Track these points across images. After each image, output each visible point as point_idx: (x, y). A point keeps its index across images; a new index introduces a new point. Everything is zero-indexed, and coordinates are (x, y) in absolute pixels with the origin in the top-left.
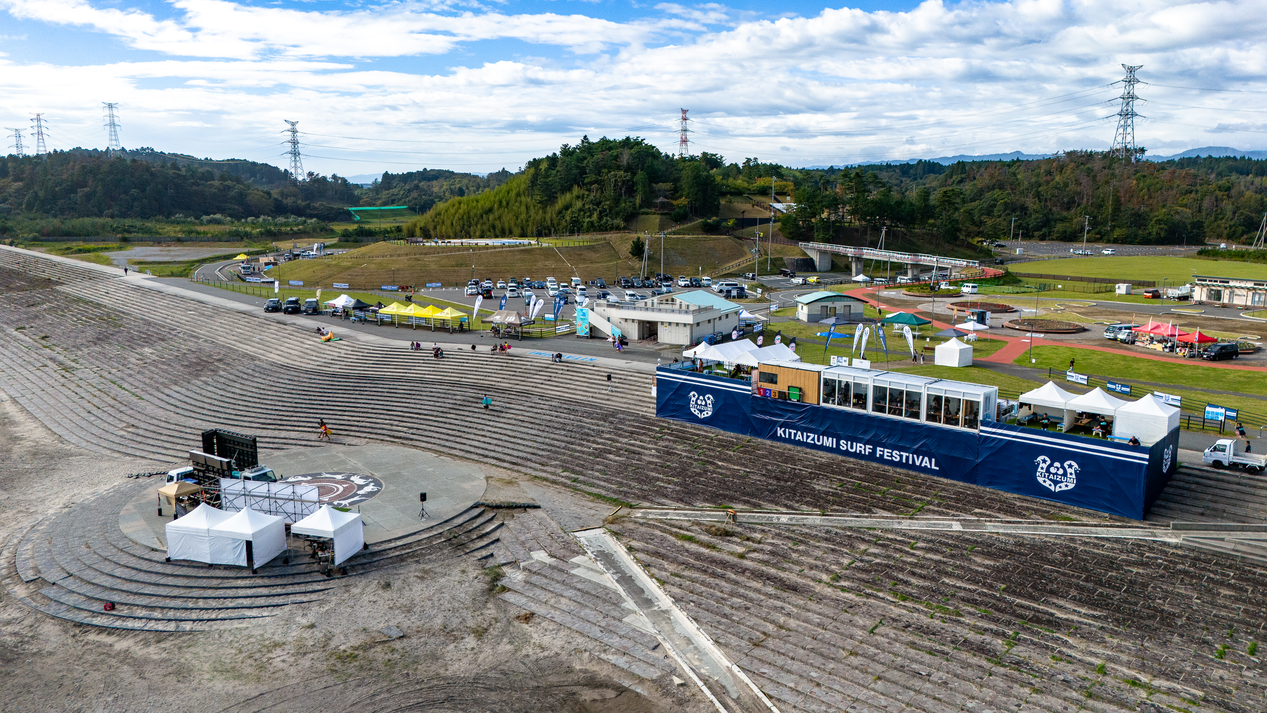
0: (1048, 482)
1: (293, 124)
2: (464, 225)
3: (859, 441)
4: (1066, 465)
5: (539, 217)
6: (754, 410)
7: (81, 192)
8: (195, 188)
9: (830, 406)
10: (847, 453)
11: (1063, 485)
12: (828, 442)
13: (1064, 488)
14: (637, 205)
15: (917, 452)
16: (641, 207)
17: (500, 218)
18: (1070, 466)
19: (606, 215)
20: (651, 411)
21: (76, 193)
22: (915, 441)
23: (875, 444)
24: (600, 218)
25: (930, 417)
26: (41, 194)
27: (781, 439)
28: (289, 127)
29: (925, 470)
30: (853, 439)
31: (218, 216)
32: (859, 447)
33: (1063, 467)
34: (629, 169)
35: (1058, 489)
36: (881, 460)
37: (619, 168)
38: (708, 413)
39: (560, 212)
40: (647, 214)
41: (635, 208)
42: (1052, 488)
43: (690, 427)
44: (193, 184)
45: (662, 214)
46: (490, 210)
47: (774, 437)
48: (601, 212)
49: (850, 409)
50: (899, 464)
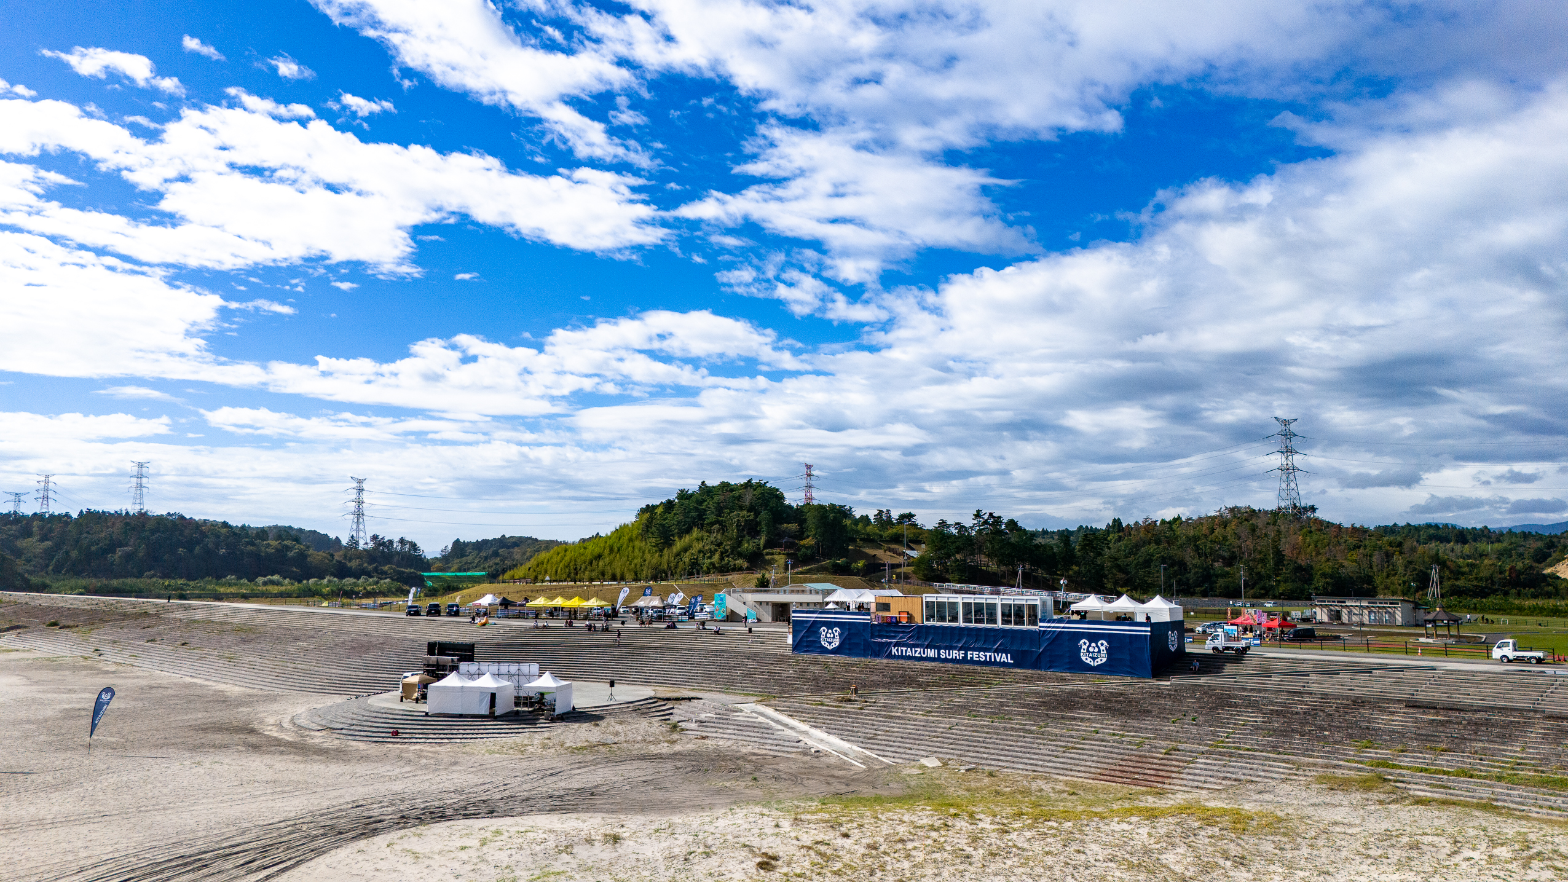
0: (1089, 659)
1: (360, 482)
2: (570, 573)
3: (954, 648)
4: (1099, 644)
5: (654, 561)
6: (873, 636)
7: (119, 552)
8: (250, 548)
9: (931, 623)
10: (946, 660)
11: (1098, 660)
12: (932, 653)
13: (1100, 662)
14: (762, 546)
15: (997, 651)
16: (765, 547)
17: (610, 563)
18: (1102, 644)
19: (728, 556)
20: (788, 652)
21: (114, 552)
22: (995, 643)
23: (966, 649)
24: (722, 559)
25: (1004, 622)
26: (74, 554)
27: (895, 657)
28: (355, 485)
29: (1004, 664)
30: (950, 648)
31: (276, 577)
32: (955, 654)
33: (1097, 646)
34: (751, 509)
35: (1096, 664)
36: (972, 662)
37: (741, 508)
38: (836, 643)
39: (678, 554)
40: (772, 554)
41: (759, 549)
42: (1092, 664)
43: (820, 657)
44: (248, 543)
45: (788, 554)
46: (599, 557)
47: (890, 656)
48: (722, 553)
49: (946, 624)
50: (985, 663)
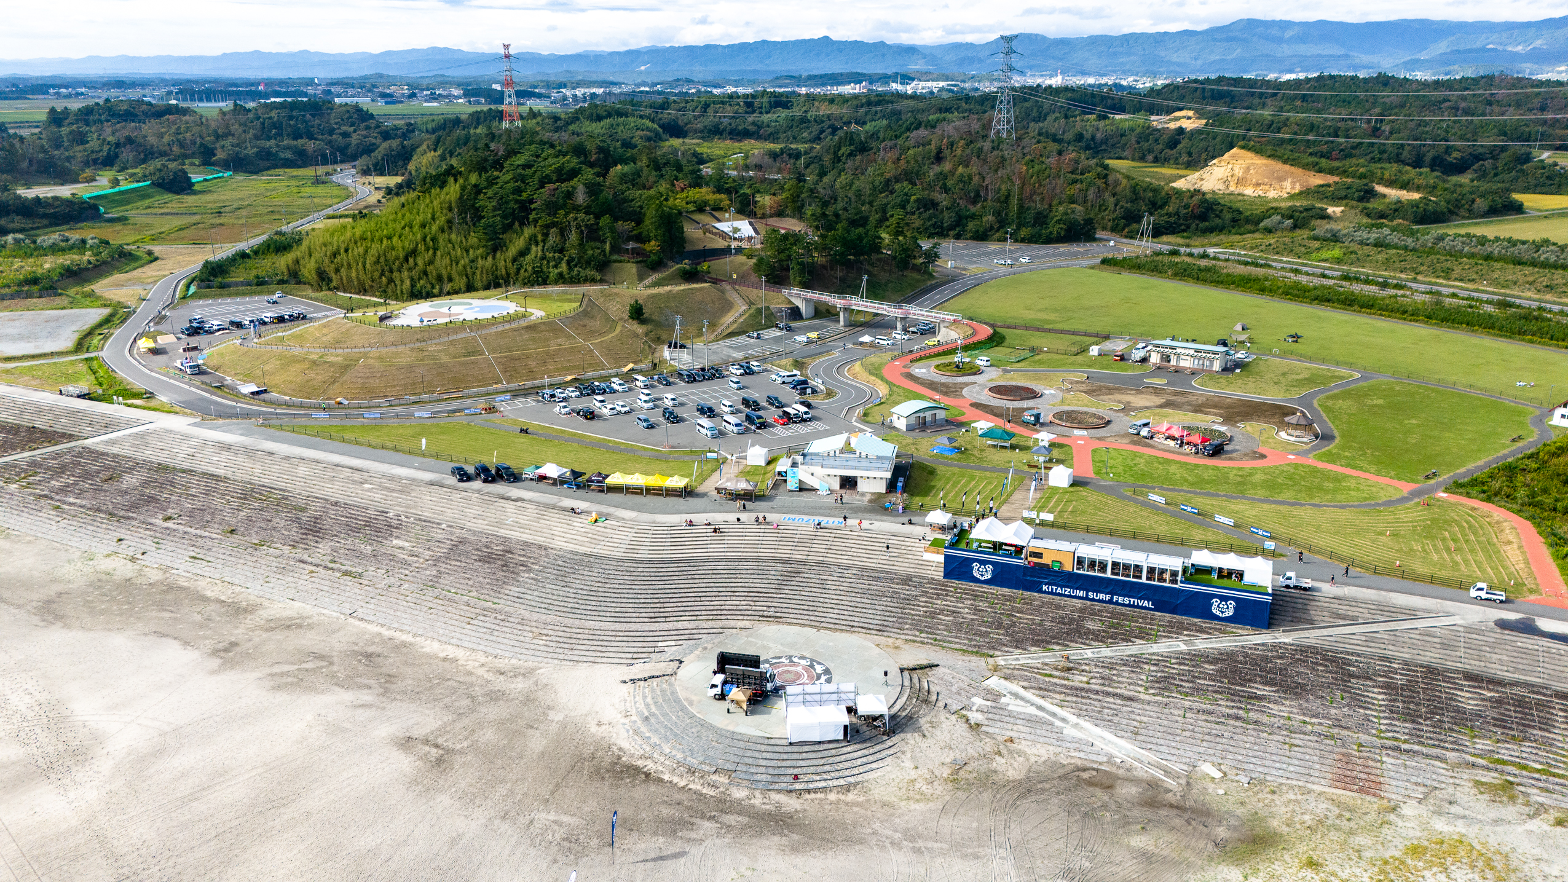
0: (1219, 612)
3: (1102, 592)
4: (1228, 604)
6: (1025, 575)
9: (1081, 572)
10: (1093, 600)
11: (1226, 613)
12: (1080, 593)
13: (1228, 615)
14: (607, 251)
15: (1140, 598)
16: (612, 253)
18: (1231, 604)
19: (576, 266)
20: (939, 575)
22: (1139, 592)
23: (1113, 594)
24: (570, 268)
25: (1148, 579)
27: (1045, 592)
29: (1145, 608)
30: (1098, 592)
33: (1226, 604)
34: (587, 210)
35: (1224, 616)
36: (1117, 603)
37: (576, 209)
38: (988, 576)
39: (514, 260)
40: (620, 262)
41: (605, 256)
42: (1220, 615)
43: (973, 586)
45: (637, 262)
47: (1041, 591)
48: (568, 262)
49: (1096, 574)
50: (1129, 605)
